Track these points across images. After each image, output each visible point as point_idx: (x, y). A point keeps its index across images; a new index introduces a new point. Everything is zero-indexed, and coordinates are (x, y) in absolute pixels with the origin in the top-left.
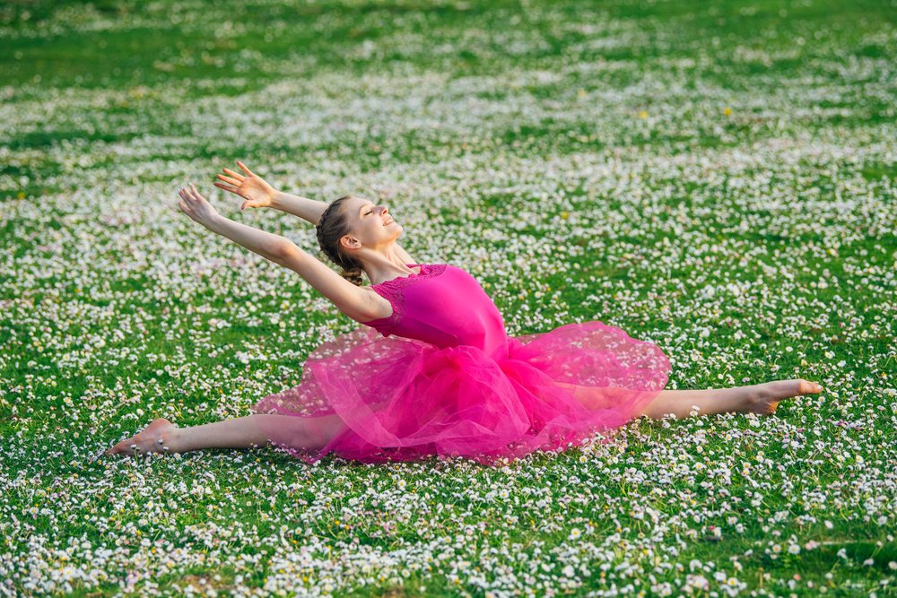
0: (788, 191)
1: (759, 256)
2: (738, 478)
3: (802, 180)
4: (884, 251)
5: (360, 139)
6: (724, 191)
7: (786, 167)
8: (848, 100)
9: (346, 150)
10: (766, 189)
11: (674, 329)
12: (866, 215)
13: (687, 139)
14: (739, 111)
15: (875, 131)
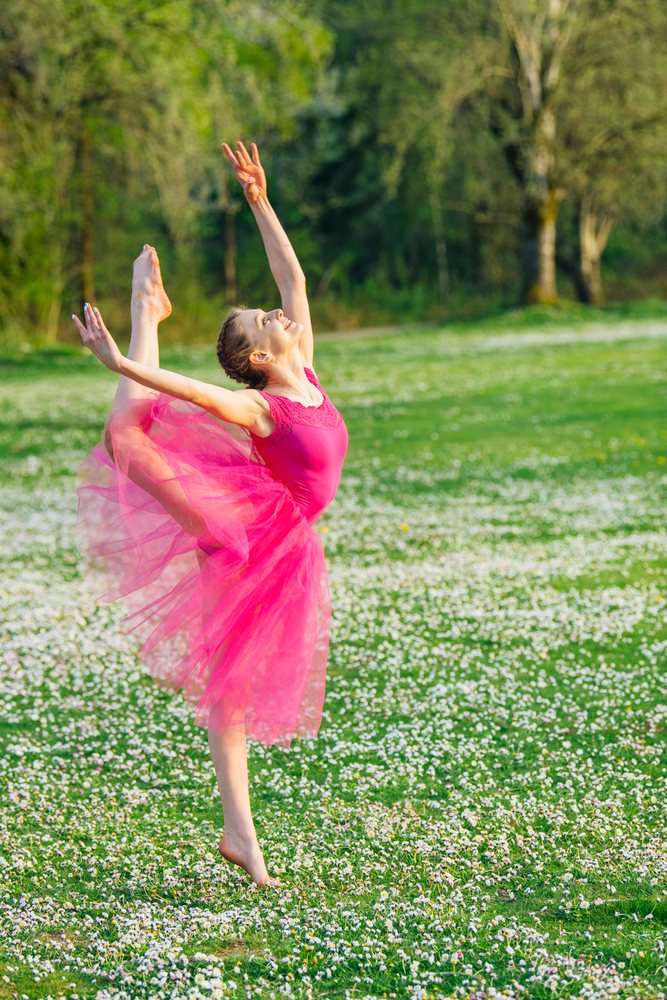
0: (488, 600)
1: (476, 659)
2: (515, 848)
3: (497, 591)
4: (589, 655)
5: (53, 549)
6: (427, 600)
7: (480, 579)
8: (515, 518)
9: (41, 562)
10: (466, 598)
11: (418, 723)
12: (566, 622)
13: (372, 552)
14: (416, 527)
15: (548, 547)
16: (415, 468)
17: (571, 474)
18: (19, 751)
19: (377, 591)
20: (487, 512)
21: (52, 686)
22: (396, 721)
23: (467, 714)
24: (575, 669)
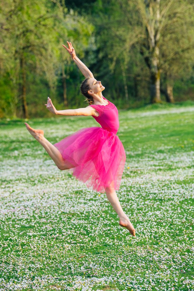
0: (159, 188)
1: (158, 204)
3: (160, 185)
4: (191, 202)
5: (27, 177)
6: (140, 188)
7: (155, 182)
8: (160, 164)
9: (24, 181)
10: (152, 187)
11: (145, 223)
12: (183, 193)
14: (132, 168)
15: (172, 172)
16: (128, 151)
17: (175, 151)
18: (31, 234)
19: (125, 186)
20: (152, 163)
21: (36, 216)
22: (139, 223)
23: (159, 220)
24: (188, 207)
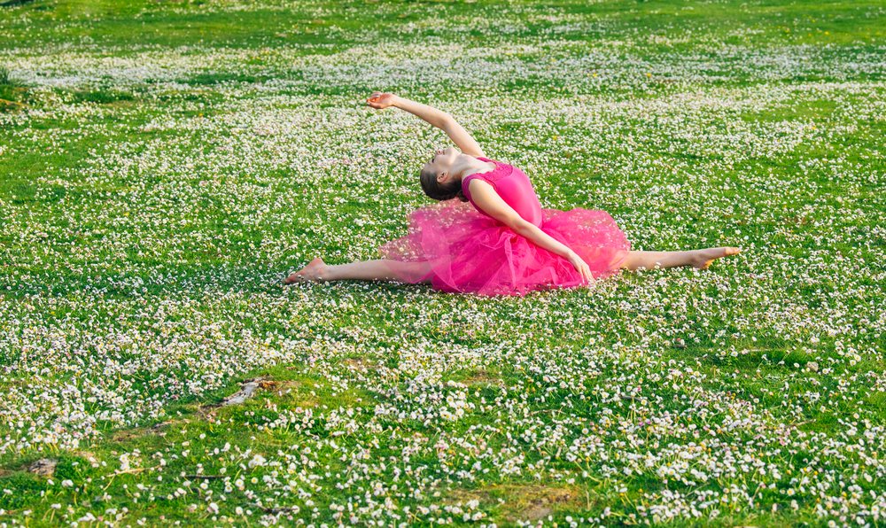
0: (697, 127)
1: (683, 168)
2: (691, 308)
3: (704, 121)
4: (762, 167)
6: (656, 125)
7: (694, 112)
8: (724, 70)
10: (682, 125)
11: (636, 213)
12: (749, 144)
13: (624, 91)
14: (656, 75)
15: (744, 91)
16: (661, 35)
17: (766, 41)
18: (360, 223)
19: (622, 118)
20: (705, 66)
21: (392, 178)
22: (622, 211)
23: (671, 208)
24: (751, 178)
